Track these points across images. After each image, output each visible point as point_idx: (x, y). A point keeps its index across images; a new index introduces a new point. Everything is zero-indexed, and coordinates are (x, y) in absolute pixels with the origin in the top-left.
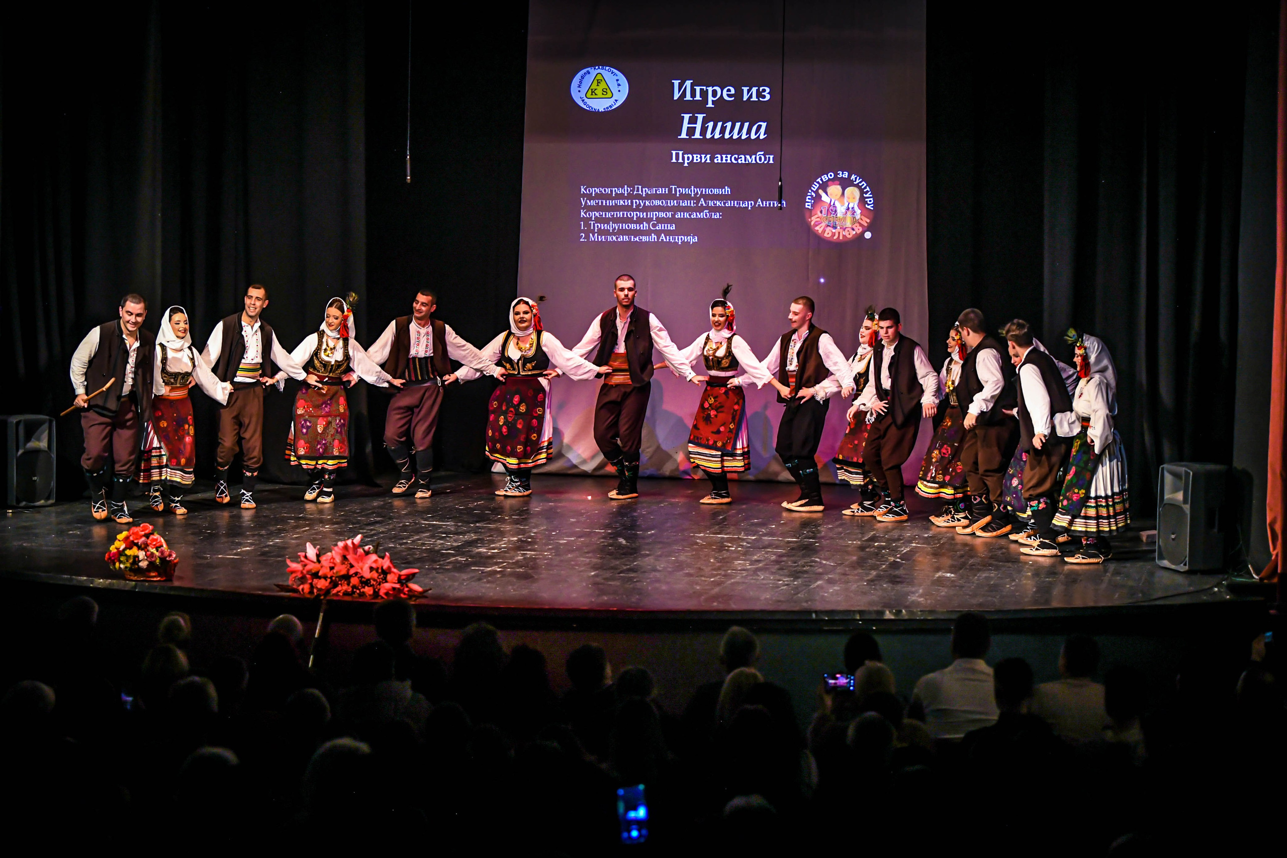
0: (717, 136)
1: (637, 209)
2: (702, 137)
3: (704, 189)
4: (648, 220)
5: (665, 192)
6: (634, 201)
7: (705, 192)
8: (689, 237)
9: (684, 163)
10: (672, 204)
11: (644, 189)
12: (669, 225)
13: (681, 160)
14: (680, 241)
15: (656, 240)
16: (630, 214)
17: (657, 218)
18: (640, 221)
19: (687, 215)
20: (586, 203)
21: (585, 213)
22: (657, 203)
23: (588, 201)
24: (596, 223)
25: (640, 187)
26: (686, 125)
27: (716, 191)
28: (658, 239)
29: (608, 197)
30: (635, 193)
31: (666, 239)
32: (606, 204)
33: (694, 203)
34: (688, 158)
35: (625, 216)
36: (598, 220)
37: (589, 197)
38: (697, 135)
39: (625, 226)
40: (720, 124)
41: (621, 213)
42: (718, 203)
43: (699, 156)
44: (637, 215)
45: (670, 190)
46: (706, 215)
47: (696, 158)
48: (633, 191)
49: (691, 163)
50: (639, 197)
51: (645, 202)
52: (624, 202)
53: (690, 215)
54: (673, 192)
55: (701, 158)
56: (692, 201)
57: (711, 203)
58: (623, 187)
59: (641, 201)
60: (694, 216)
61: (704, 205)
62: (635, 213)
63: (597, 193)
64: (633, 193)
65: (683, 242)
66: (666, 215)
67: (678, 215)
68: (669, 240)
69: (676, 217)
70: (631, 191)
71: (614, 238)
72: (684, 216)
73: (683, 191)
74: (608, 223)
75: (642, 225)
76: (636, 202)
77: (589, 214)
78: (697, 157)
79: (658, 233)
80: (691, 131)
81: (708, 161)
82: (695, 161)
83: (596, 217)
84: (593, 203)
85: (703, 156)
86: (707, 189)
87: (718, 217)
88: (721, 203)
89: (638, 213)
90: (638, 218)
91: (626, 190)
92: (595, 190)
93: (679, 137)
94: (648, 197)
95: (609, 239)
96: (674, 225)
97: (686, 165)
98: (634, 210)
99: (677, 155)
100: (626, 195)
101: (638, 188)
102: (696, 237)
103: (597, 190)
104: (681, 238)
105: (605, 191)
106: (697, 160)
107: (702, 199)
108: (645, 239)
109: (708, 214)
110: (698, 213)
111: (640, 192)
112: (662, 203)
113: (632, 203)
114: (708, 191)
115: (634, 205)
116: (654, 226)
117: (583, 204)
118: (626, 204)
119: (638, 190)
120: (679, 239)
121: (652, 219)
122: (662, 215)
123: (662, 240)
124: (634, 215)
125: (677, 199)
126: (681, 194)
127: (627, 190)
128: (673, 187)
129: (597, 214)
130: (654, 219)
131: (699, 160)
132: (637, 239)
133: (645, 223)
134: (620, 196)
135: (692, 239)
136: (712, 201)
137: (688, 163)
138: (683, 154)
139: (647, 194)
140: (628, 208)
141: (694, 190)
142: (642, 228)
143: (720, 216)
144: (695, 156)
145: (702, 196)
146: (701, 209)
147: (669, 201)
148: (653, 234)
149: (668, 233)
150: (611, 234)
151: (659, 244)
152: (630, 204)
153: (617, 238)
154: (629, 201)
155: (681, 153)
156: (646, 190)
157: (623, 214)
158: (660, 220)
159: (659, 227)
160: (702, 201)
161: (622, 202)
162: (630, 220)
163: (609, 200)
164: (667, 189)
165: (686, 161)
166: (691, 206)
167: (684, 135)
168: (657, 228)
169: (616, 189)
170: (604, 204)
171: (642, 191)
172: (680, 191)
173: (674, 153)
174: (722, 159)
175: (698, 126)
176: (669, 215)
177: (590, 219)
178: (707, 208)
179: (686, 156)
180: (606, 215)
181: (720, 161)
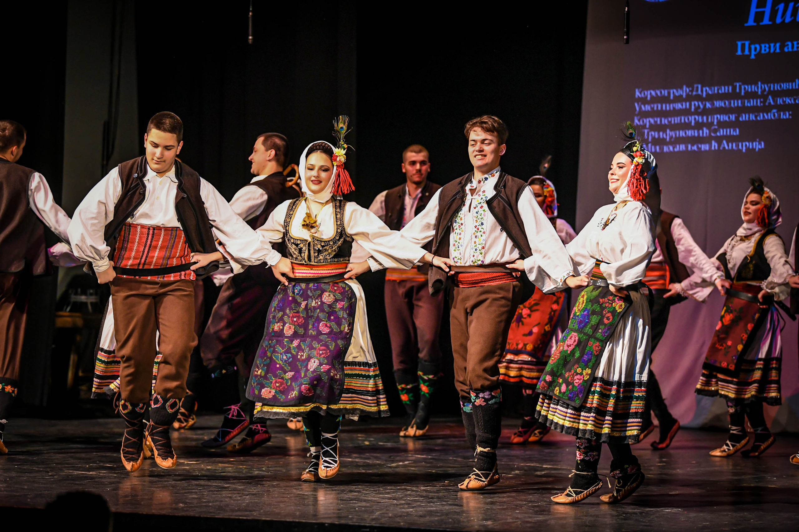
0: (788, 19)
1: (697, 112)
2: (770, 23)
3: (772, 86)
4: (709, 125)
5: (728, 90)
6: (693, 103)
7: (774, 88)
8: (754, 144)
9: (750, 55)
10: (736, 105)
11: (704, 89)
12: (732, 130)
13: (747, 52)
14: (744, 148)
15: (716, 148)
16: (688, 119)
17: (719, 122)
18: (699, 126)
19: (752, 117)
20: (640, 108)
21: (639, 121)
22: (718, 104)
23: (643, 107)
24: (651, 131)
25: (700, 86)
26: (753, 10)
27: (785, 86)
28: (719, 147)
29: (665, 100)
30: (694, 93)
31: (728, 146)
32: (662, 107)
33: (761, 102)
34: (756, 49)
35: (683, 121)
36: (654, 127)
37: (644, 101)
38: (766, 21)
39: (682, 134)
40: (791, 5)
41: (679, 118)
42: (788, 101)
43: (767, 45)
44: (695, 119)
45: (734, 88)
46: (774, 115)
47: (765, 48)
48: (692, 91)
49: (759, 55)
50: (699, 98)
51: (705, 104)
52: (682, 105)
53: (756, 117)
54: (738, 90)
55: (770, 48)
56: (759, 101)
57: (780, 101)
58: (682, 88)
59: (700, 103)
60: (760, 117)
61: (772, 103)
62: (693, 117)
63: (652, 97)
64: (692, 93)
65: (748, 149)
66: (729, 118)
67: (744, 117)
68: (732, 147)
69: (741, 119)
70: (690, 91)
71: (671, 148)
72: (749, 118)
73: (749, 88)
74: (665, 131)
75: (701, 132)
76: (695, 104)
77: (643, 121)
78: (765, 46)
79: (719, 140)
80: (759, 17)
81: (778, 50)
82: (763, 52)
83: (650, 124)
84: (648, 108)
85: (772, 45)
86: (776, 85)
87: (787, 116)
88: (791, 100)
89: (697, 117)
90: (697, 122)
91: (684, 91)
92: (651, 93)
93: (746, 25)
94: (711, 98)
95: (666, 149)
96: (738, 130)
97: (753, 57)
98: (692, 114)
99: (743, 46)
100: (684, 96)
101: (697, 88)
102: (763, 143)
103: (653, 93)
104: (746, 145)
105: (661, 93)
106: (765, 50)
107: (770, 97)
108: (705, 147)
109: (776, 114)
110: (765, 115)
111: (700, 92)
112: (725, 103)
113: (690, 105)
114: (777, 87)
115: (693, 107)
116: (715, 131)
117: (637, 109)
118: (684, 107)
119: (697, 90)
120: (744, 146)
121: (712, 123)
122: (724, 118)
123: (724, 148)
124: (692, 119)
125: (742, 98)
126: (746, 92)
127: (686, 90)
128: (738, 84)
129: (652, 121)
130: (715, 123)
131: (767, 50)
132: (695, 148)
133: (705, 129)
134: (679, 99)
135: (758, 146)
136: (780, 97)
137: (755, 55)
138: (750, 45)
139: (707, 94)
140: (686, 112)
141: (761, 87)
142: (701, 135)
143: (789, 115)
144: (763, 46)
145: (770, 92)
146: (767, 109)
147: (732, 102)
148: (713, 142)
149: (730, 139)
150: (667, 144)
151: (720, 152)
152: (688, 107)
153: (674, 148)
154: (688, 104)
155: (747, 43)
156: (706, 90)
157: (681, 120)
158: (722, 125)
159: (722, 132)
160: (770, 100)
161: (680, 106)
162: (686, 126)
163: (666, 103)
164: (730, 88)
165: (753, 53)
166: (757, 106)
167: (751, 22)
168: (718, 134)
169: (675, 91)
170: (659, 108)
171: (702, 91)
172: (745, 88)
173: (739, 43)
174: (793, 47)
175: (768, 10)
176: (733, 117)
177: (644, 126)
178: (776, 106)
179: (753, 47)
180: (661, 121)
181: (790, 49)
